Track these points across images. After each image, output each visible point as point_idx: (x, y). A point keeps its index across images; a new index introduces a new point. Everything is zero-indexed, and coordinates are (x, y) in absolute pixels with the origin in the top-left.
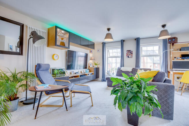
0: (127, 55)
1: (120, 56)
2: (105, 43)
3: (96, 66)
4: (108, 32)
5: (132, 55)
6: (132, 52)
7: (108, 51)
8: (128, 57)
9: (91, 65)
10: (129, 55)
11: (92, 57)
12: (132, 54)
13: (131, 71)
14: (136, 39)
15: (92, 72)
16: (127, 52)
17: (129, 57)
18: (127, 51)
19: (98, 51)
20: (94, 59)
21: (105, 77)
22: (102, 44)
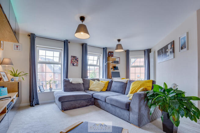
0: (72, 62)
5: (78, 63)
6: (78, 59)
9: (4, 76)
10: (74, 62)
11: (4, 58)
16: (71, 58)
18: (72, 56)
19: (17, 47)
20: (11, 64)
21: (37, 98)
22: (29, 36)
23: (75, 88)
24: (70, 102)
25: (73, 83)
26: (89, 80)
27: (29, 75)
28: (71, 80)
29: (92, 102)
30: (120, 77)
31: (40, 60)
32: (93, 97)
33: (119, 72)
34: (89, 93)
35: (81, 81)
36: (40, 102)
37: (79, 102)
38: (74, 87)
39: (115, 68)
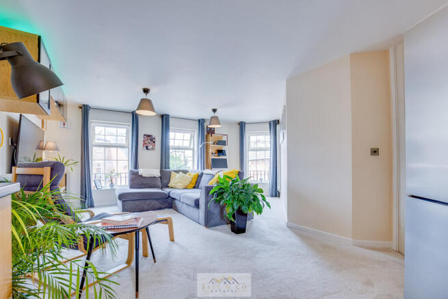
0: (144, 144)
4: (144, 96)
5: (155, 145)
6: (154, 138)
8: (147, 148)
10: (149, 145)
12: (154, 142)
16: (145, 138)
17: (149, 148)
18: (145, 135)
19: (64, 124)
20: (56, 149)
21: (91, 197)
22: (81, 108)
23: (148, 184)
24: (134, 202)
25: (144, 175)
26: (170, 172)
27: (80, 164)
28: (141, 171)
29: (169, 204)
30: (227, 167)
31: (96, 141)
32: (169, 196)
33: (226, 160)
34: (166, 191)
35: (157, 173)
36: (95, 204)
37: (148, 202)
38: (145, 182)
39: (220, 152)
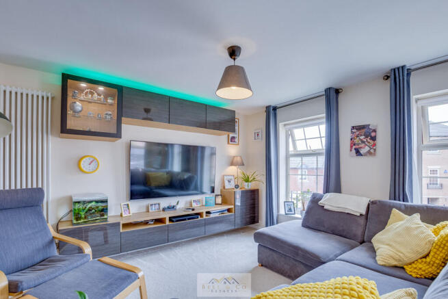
0: (353, 144)
1: (324, 151)
2: (275, 109)
3: (249, 186)
5: (375, 145)
6: (375, 131)
7: (290, 134)
8: (358, 152)
9: (229, 182)
10: (363, 145)
11: (234, 157)
12: (374, 139)
13: (364, 212)
14: (387, 77)
15: (230, 205)
16: (352, 133)
17: (362, 151)
18: (353, 127)
19: (258, 135)
